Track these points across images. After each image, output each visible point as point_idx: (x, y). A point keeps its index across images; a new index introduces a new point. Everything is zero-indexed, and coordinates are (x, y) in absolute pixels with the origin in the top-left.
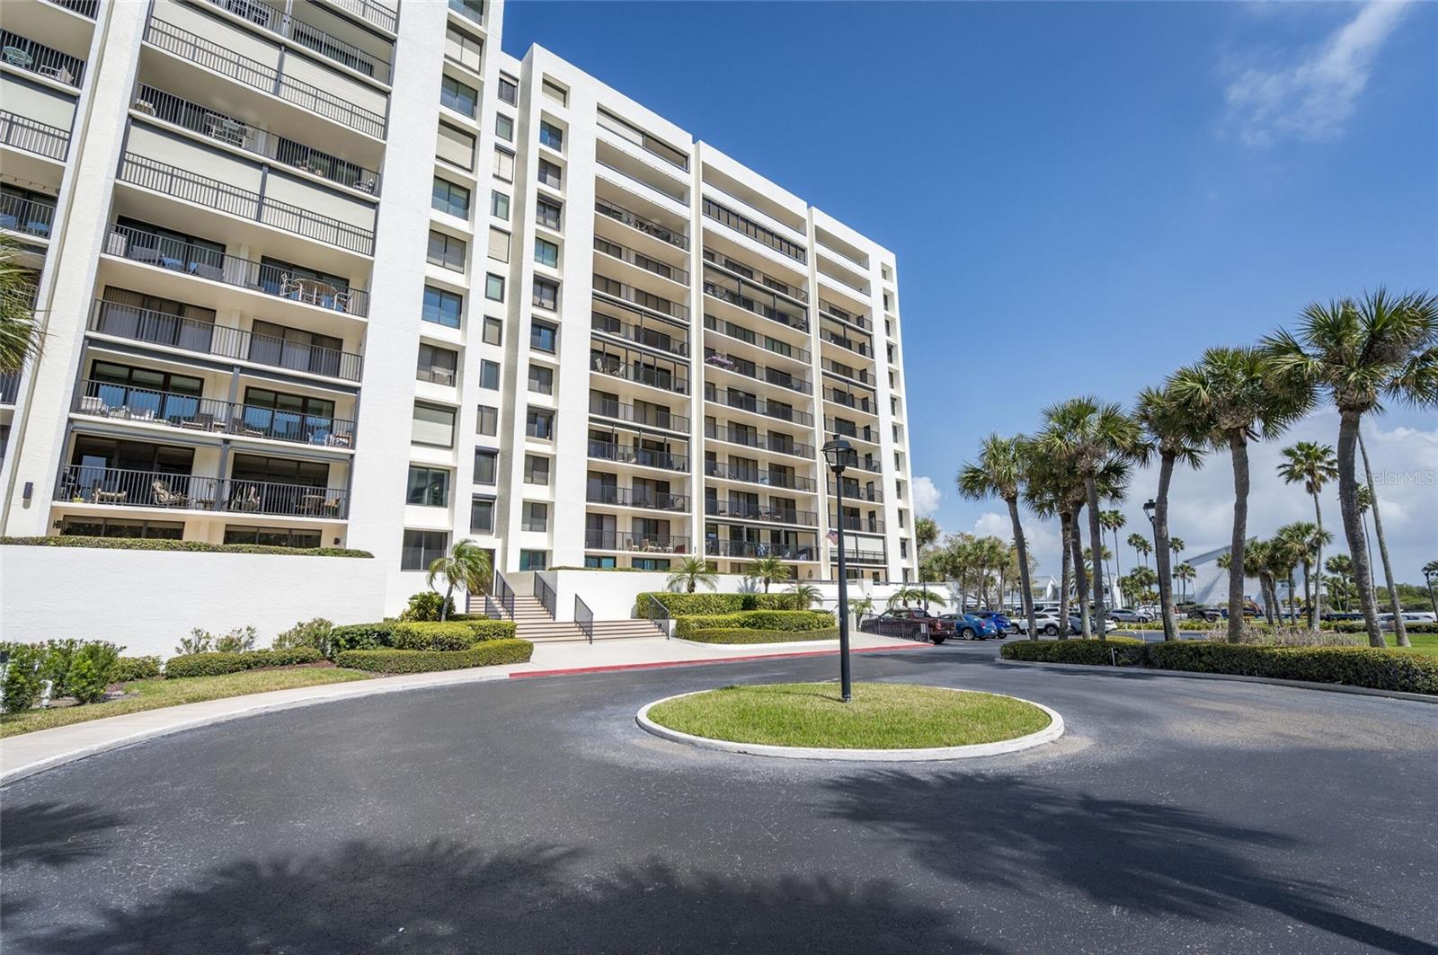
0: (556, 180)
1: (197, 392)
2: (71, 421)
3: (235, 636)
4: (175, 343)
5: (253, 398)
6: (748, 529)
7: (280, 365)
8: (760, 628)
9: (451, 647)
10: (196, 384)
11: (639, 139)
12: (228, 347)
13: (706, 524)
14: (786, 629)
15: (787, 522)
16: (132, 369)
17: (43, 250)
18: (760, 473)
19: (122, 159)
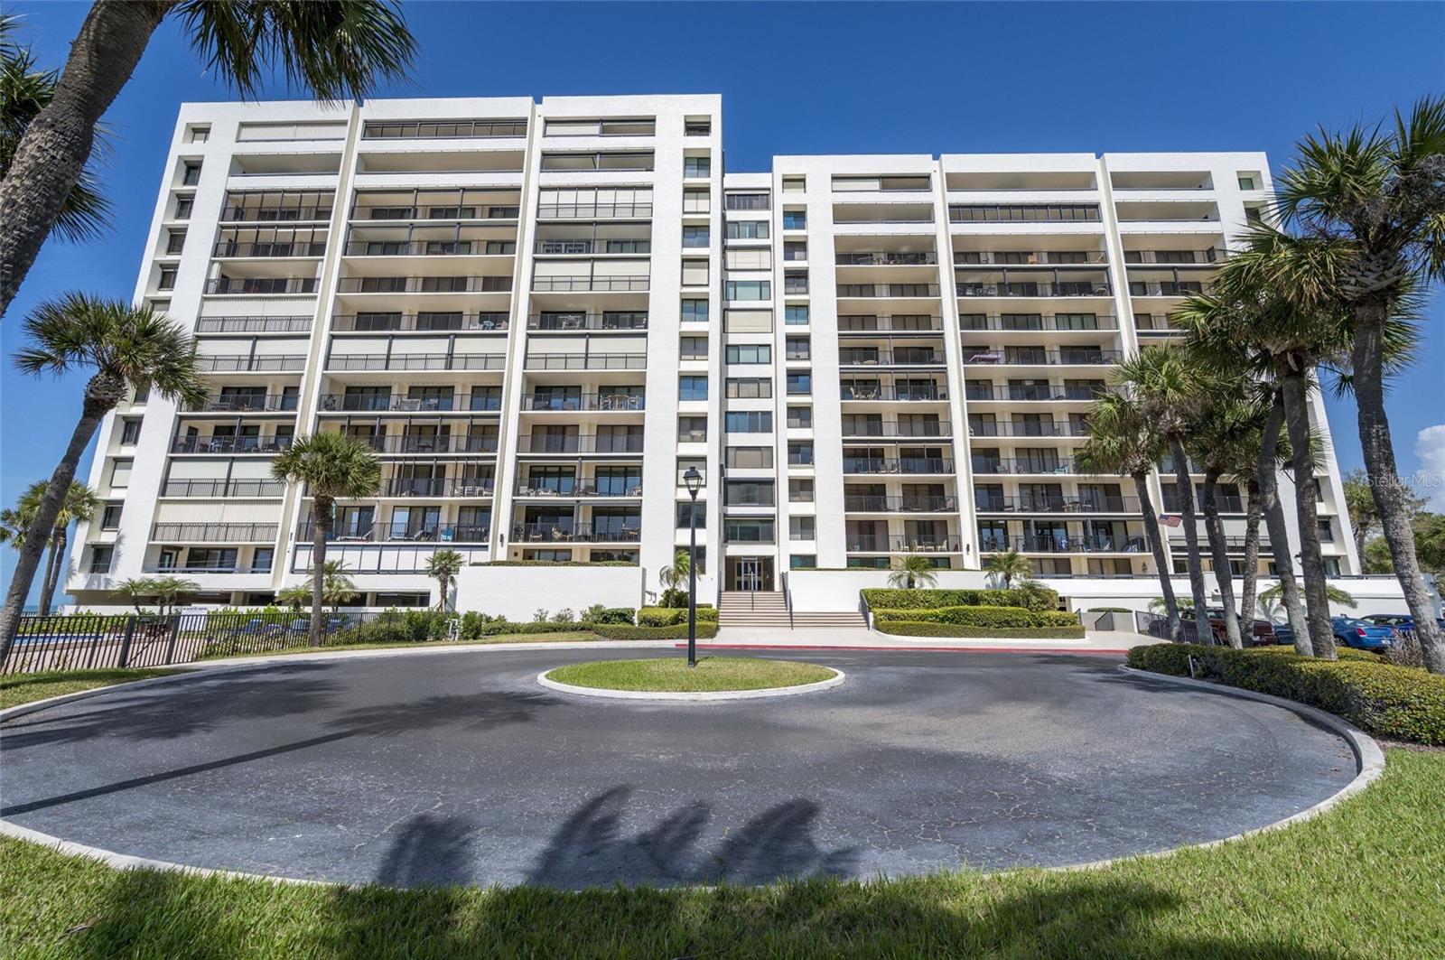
0: (803, 253)
1: (573, 474)
2: (514, 501)
3: (563, 613)
4: (562, 451)
5: (599, 472)
6: (1036, 522)
7: (612, 451)
8: (957, 623)
9: (656, 625)
10: (572, 469)
11: (876, 185)
12: (587, 447)
13: (978, 521)
14: (985, 625)
15: (1109, 511)
16: (546, 467)
17: (498, 417)
18: (1060, 461)
19: (526, 358)
